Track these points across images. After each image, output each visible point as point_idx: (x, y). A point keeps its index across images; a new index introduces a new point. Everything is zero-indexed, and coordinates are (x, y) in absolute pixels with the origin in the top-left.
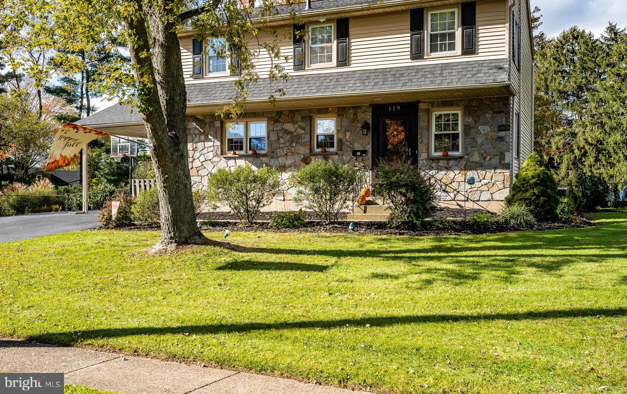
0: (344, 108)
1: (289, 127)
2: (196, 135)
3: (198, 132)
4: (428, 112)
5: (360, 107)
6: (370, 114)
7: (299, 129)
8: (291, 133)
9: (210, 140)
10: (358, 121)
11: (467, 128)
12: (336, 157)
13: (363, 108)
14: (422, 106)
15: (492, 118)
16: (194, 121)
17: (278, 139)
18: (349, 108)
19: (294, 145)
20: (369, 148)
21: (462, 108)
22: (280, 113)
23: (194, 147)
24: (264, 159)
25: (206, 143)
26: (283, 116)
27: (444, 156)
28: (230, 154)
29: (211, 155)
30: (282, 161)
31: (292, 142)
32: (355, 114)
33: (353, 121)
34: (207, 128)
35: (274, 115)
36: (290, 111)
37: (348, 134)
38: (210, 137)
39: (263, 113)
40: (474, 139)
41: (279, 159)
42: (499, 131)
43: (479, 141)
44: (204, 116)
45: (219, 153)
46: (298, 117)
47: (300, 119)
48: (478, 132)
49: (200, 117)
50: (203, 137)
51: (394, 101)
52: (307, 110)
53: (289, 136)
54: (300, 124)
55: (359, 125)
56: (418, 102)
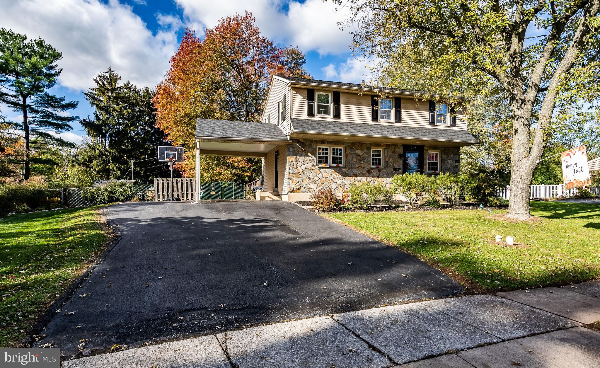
0: (389, 145)
1: (359, 152)
2: (299, 152)
3: (300, 150)
4: (427, 151)
5: (397, 145)
6: (402, 149)
7: (365, 154)
8: (359, 155)
9: (309, 156)
10: (396, 152)
11: (442, 161)
12: (385, 171)
13: (399, 146)
14: (425, 148)
15: (454, 157)
16: (298, 143)
17: (352, 159)
18: (392, 145)
19: (362, 162)
20: (401, 167)
21: (440, 151)
22: (353, 144)
23: (298, 159)
24: (344, 169)
25: (306, 157)
26: (356, 146)
27: (434, 173)
28: (322, 165)
29: (309, 165)
30: (354, 171)
31: (361, 161)
32: (395, 149)
33: (394, 152)
34: (307, 148)
35: (350, 144)
36: (360, 143)
37: (391, 159)
38: (309, 154)
39: (344, 142)
40: (446, 165)
41: (353, 170)
42: (456, 163)
43: (449, 166)
44: (306, 140)
45: (315, 164)
46: (364, 146)
47: (365, 148)
48: (448, 163)
49: (302, 141)
50: (304, 153)
51: (413, 144)
52: (369, 144)
53: (359, 158)
54: (365, 151)
55: (397, 155)
56: (424, 146)
